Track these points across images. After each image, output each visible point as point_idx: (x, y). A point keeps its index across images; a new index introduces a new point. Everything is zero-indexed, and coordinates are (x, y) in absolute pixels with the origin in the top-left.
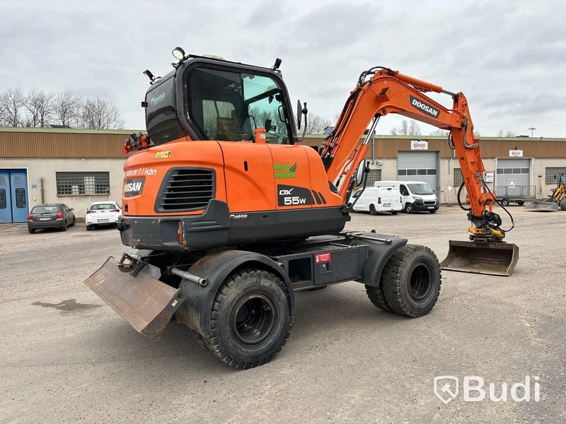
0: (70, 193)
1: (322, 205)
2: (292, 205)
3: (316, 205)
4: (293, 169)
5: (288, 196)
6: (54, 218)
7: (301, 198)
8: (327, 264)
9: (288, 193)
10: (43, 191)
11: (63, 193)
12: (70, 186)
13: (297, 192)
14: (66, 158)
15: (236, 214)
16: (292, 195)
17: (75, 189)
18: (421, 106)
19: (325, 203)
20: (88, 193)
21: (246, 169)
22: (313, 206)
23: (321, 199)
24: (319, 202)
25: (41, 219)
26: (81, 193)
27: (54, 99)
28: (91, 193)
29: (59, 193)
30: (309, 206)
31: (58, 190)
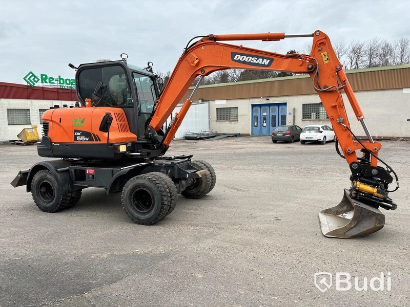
0: (310, 118)
1: (99, 142)
2: (81, 140)
3: (95, 142)
4: (82, 122)
5: (79, 136)
6: (284, 135)
7: (86, 137)
8: (93, 176)
9: (79, 134)
10: (294, 116)
11: (306, 118)
12: (310, 113)
13: (84, 134)
14: (309, 94)
15: (55, 143)
16: (81, 135)
17: (314, 115)
18: (246, 59)
19: (100, 141)
20: (321, 118)
21: (60, 122)
22: (93, 142)
23: (98, 139)
24: (96, 140)
25: (278, 135)
26: (317, 118)
27: (365, 46)
28: (323, 119)
29: (303, 118)
30: (91, 142)
31: (303, 116)
